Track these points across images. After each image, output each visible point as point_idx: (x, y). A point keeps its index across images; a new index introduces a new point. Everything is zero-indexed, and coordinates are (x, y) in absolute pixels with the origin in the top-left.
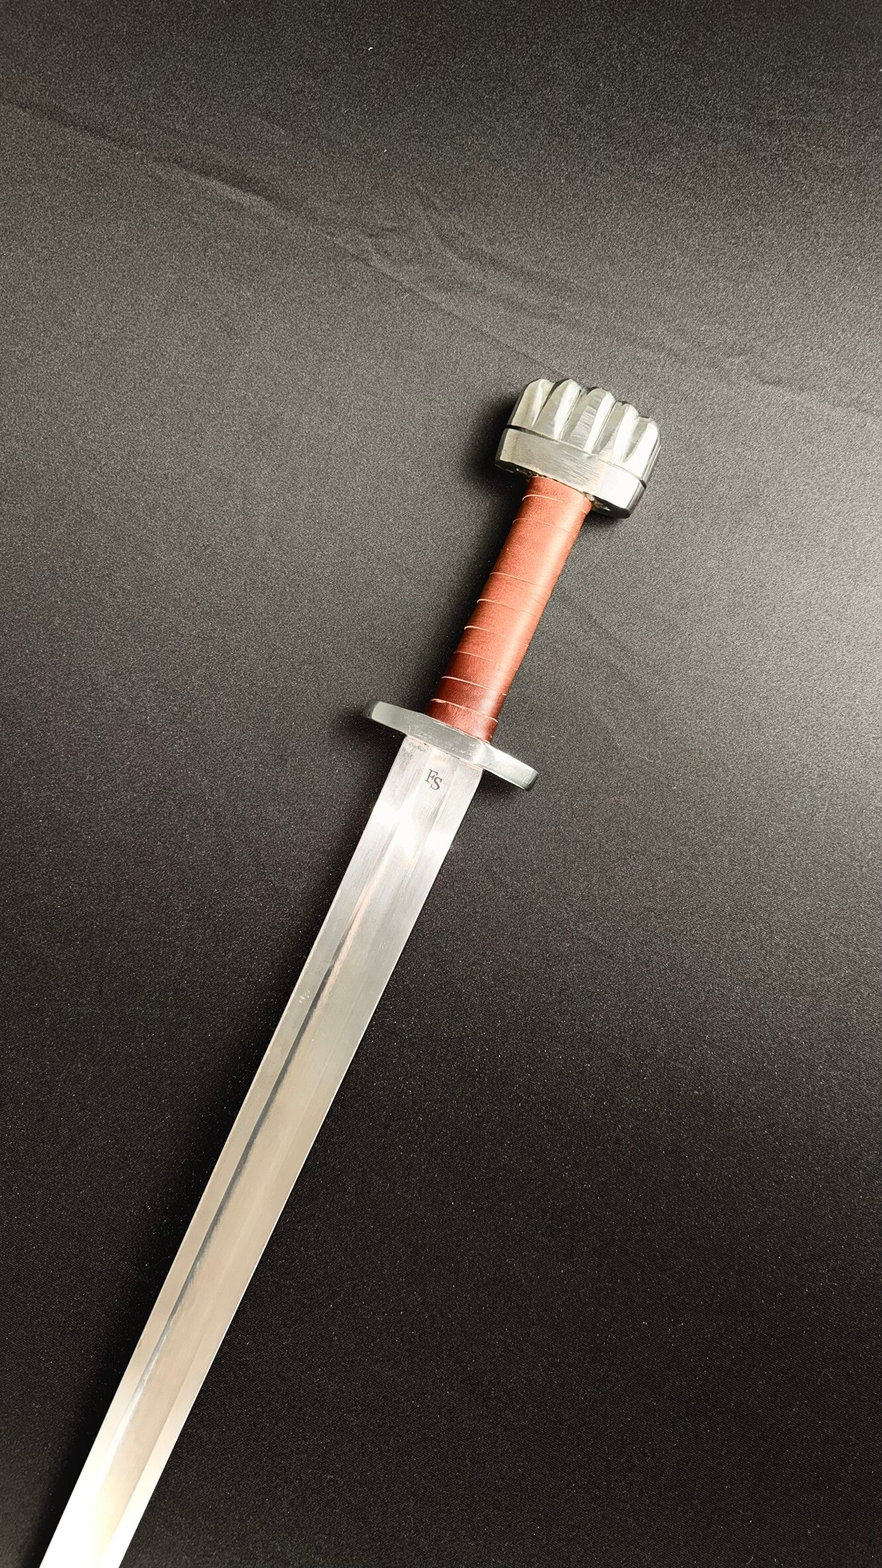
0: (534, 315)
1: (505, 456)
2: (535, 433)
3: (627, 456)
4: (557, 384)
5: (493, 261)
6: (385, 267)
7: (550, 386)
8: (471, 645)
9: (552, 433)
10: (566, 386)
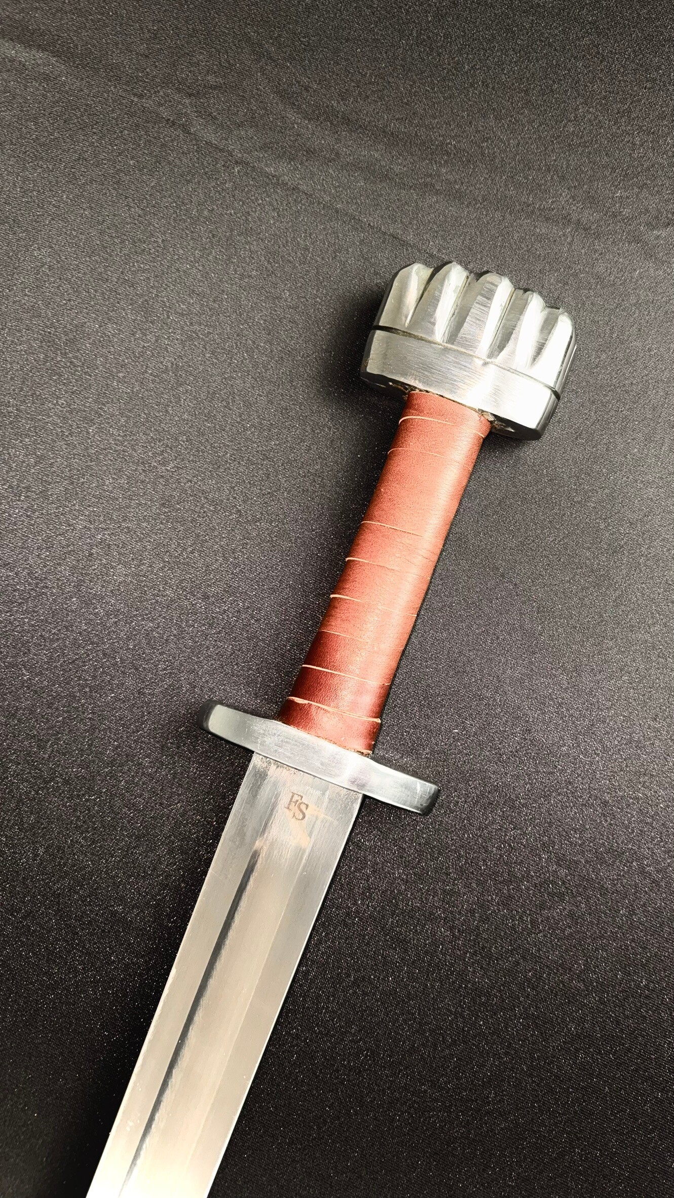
0: (402, 186)
1: (373, 366)
2: (410, 335)
3: (534, 359)
4: (437, 270)
5: (347, 121)
6: (210, 135)
7: (428, 272)
8: (339, 621)
9: (432, 332)
10: (448, 272)
